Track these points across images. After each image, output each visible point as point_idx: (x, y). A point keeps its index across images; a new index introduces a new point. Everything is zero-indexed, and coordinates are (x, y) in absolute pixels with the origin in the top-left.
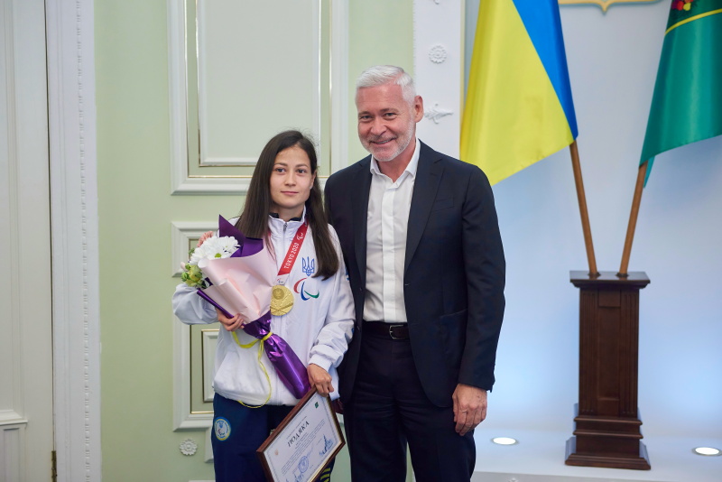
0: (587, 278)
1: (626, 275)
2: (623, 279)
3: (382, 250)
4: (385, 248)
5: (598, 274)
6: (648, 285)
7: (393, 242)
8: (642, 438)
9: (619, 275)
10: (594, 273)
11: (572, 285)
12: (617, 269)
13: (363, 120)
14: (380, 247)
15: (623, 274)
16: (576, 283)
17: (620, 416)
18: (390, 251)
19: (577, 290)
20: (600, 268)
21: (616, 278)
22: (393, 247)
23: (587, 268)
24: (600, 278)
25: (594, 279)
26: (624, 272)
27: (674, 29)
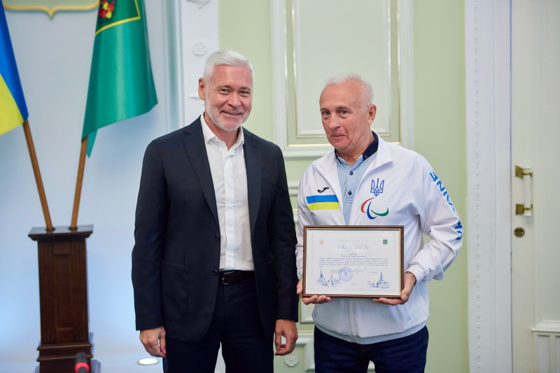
0: (44, 232)
1: (76, 228)
2: (74, 232)
3: (224, 206)
4: (227, 205)
5: (54, 229)
6: (92, 236)
7: (233, 200)
8: (92, 357)
9: (70, 228)
10: (50, 228)
11: (30, 239)
12: (69, 224)
13: (221, 92)
14: (223, 205)
15: (73, 228)
16: (33, 237)
17: (75, 341)
18: (230, 208)
19: (35, 243)
20: (54, 224)
21: (68, 231)
22: (232, 205)
23: (44, 225)
24: (55, 232)
25: (50, 233)
26: (73, 226)
27: (101, 33)
